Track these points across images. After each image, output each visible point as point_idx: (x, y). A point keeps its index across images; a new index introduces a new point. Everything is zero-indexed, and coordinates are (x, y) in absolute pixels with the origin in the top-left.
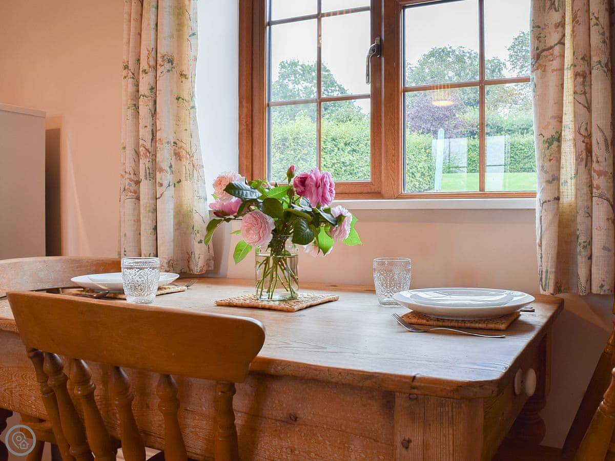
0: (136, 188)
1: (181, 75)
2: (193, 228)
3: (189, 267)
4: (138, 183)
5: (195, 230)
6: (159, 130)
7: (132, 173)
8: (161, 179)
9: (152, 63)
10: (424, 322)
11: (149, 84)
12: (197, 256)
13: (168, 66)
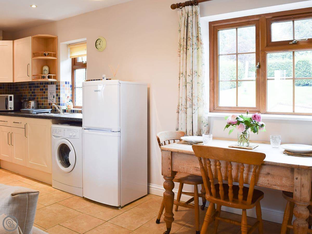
0: (186, 110)
1: (198, 76)
2: (202, 122)
3: (200, 134)
4: (186, 108)
5: (203, 122)
6: (194, 93)
7: (184, 105)
8: (195, 108)
9: (191, 73)
10: (290, 153)
11: (191, 79)
12: (204, 130)
13: (196, 74)
